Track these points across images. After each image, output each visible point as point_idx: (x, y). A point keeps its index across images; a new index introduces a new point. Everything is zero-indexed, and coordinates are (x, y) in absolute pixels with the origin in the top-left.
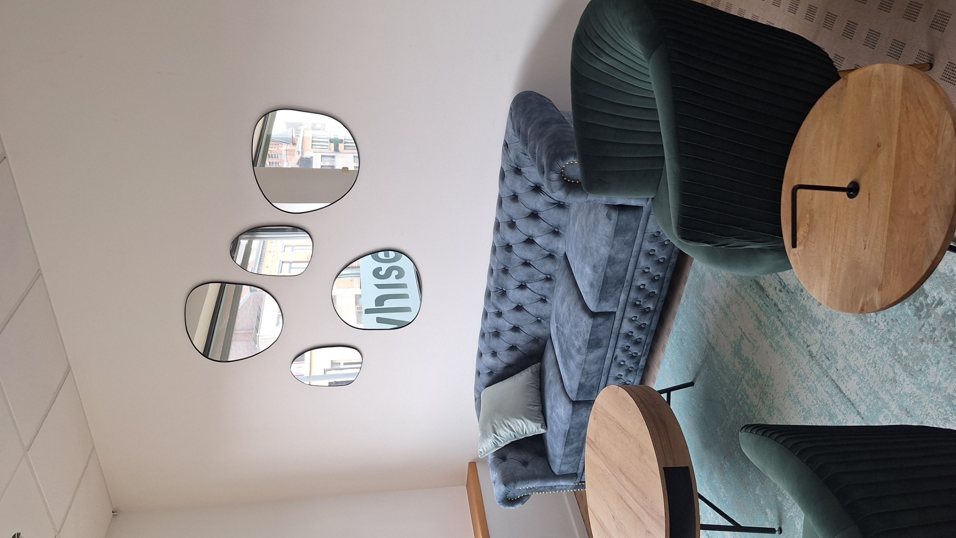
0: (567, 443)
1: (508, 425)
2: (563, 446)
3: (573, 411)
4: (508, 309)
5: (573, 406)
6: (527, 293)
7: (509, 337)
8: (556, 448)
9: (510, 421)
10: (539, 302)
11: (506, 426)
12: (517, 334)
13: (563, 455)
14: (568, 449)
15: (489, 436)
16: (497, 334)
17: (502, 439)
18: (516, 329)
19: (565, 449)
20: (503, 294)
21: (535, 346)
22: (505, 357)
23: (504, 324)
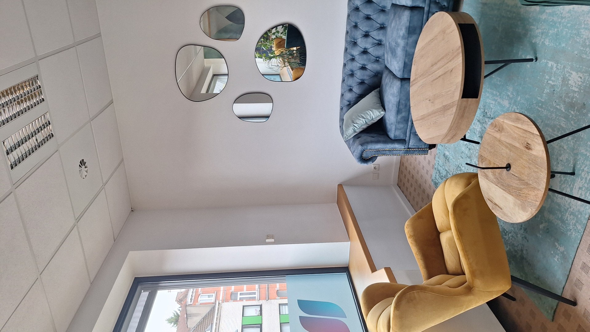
0: (398, 112)
1: (362, 116)
2: (396, 115)
3: (401, 85)
4: (357, 53)
5: (401, 82)
6: (370, 40)
7: (359, 75)
8: (391, 119)
9: (362, 113)
10: (376, 46)
11: (360, 117)
12: (364, 71)
13: (396, 122)
14: (399, 117)
15: (350, 126)
16: (352, 75)
17: (358, 126)
18: (363, 68)
19: (397, 117)
20: (355, 44)
21: (376, 79)
22: (357, 90)
23: (356, 65)
